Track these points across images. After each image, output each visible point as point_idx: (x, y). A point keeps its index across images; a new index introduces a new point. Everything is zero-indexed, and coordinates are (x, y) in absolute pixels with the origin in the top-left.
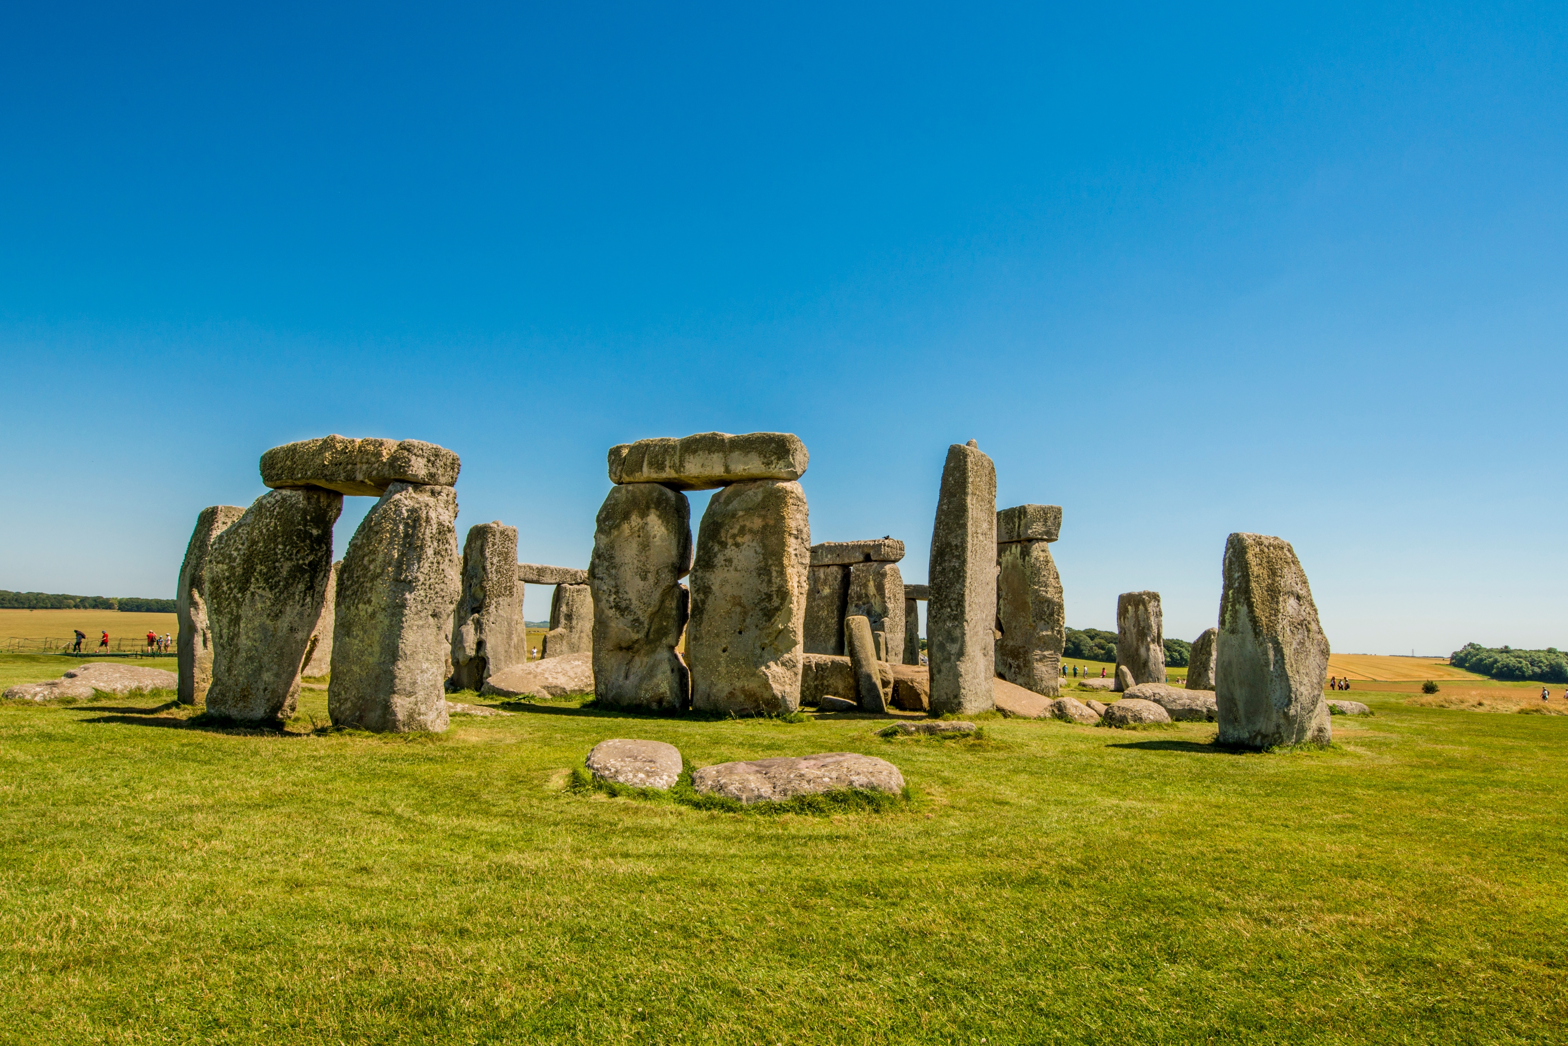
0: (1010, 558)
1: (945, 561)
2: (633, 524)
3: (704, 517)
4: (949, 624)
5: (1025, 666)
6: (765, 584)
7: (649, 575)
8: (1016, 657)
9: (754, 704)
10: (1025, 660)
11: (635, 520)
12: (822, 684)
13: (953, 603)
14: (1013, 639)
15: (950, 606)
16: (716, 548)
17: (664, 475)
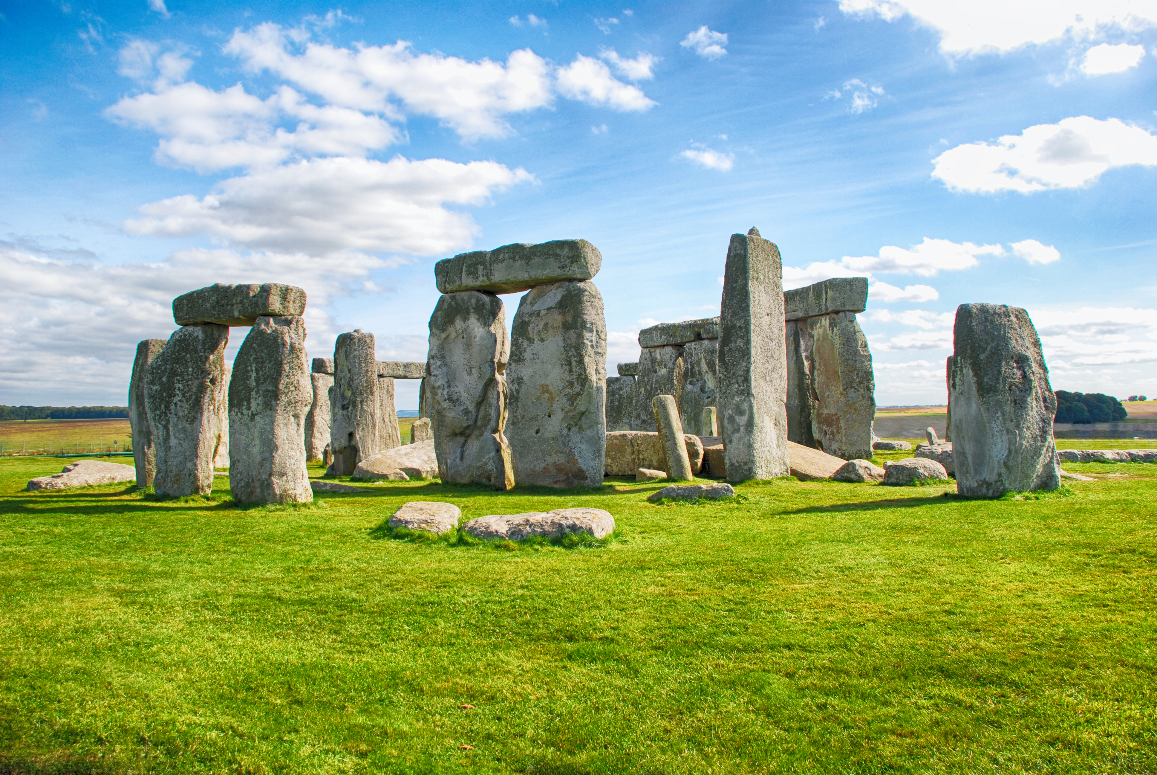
0: (821, 331)
1: (731, 341)
2: (458, 327)
3: (515, 318)
4: (737, 399)
5: (838, 432)
6: (567, 373)
7: (473, 370)
8: (829, 425)
9: (565, 477)
10: (837, 427)
11: (459, 324)
12: (639, 459)
13: (741, 379)
14: (826, 408)
15: (737, 383)
16: (526, 343)
17: (478, 283)
